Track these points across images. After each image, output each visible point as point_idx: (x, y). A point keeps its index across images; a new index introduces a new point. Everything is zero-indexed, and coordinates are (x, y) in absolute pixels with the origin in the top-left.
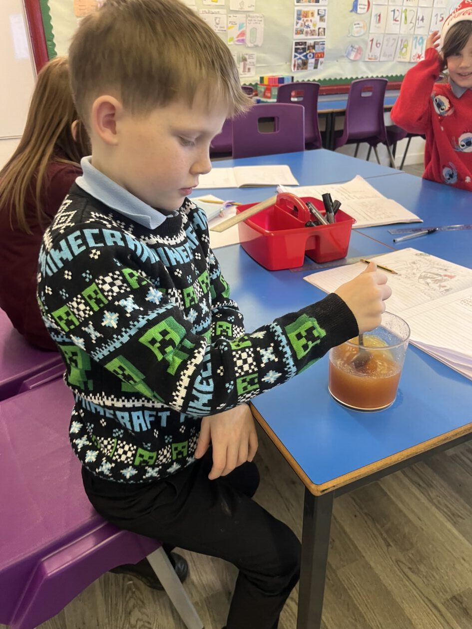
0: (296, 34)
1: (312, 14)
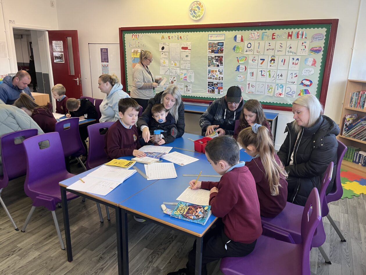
0: (208, 79)
1: (216, 71)
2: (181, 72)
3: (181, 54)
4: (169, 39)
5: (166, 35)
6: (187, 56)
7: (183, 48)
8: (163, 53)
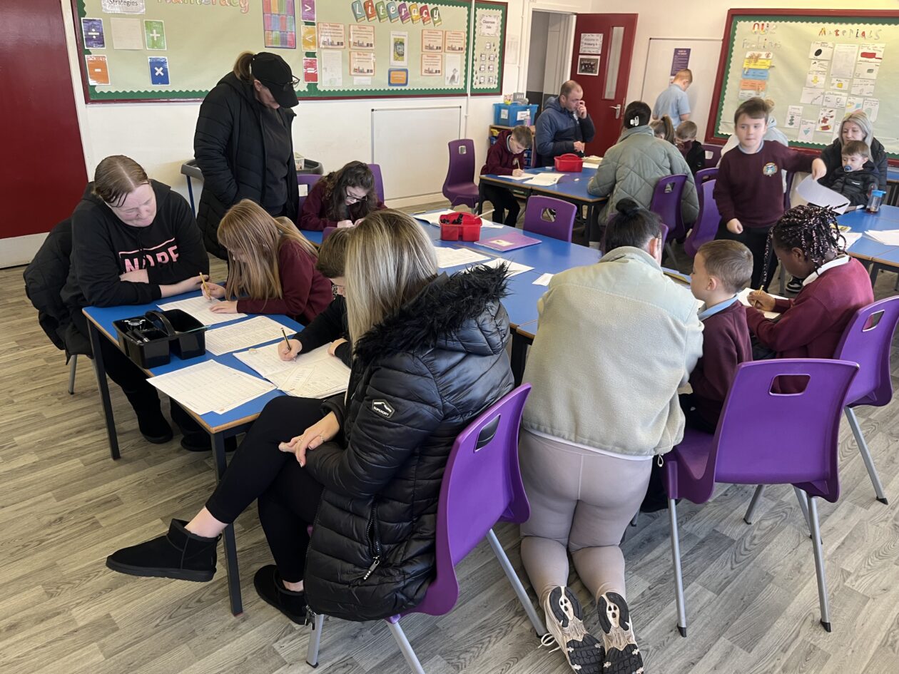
2: (849, 100)
3: (858, 65)
4: (837, 35)
5: (831, 27)
6: (870, 71)
7: (864, 55)
8: (816, 61)
